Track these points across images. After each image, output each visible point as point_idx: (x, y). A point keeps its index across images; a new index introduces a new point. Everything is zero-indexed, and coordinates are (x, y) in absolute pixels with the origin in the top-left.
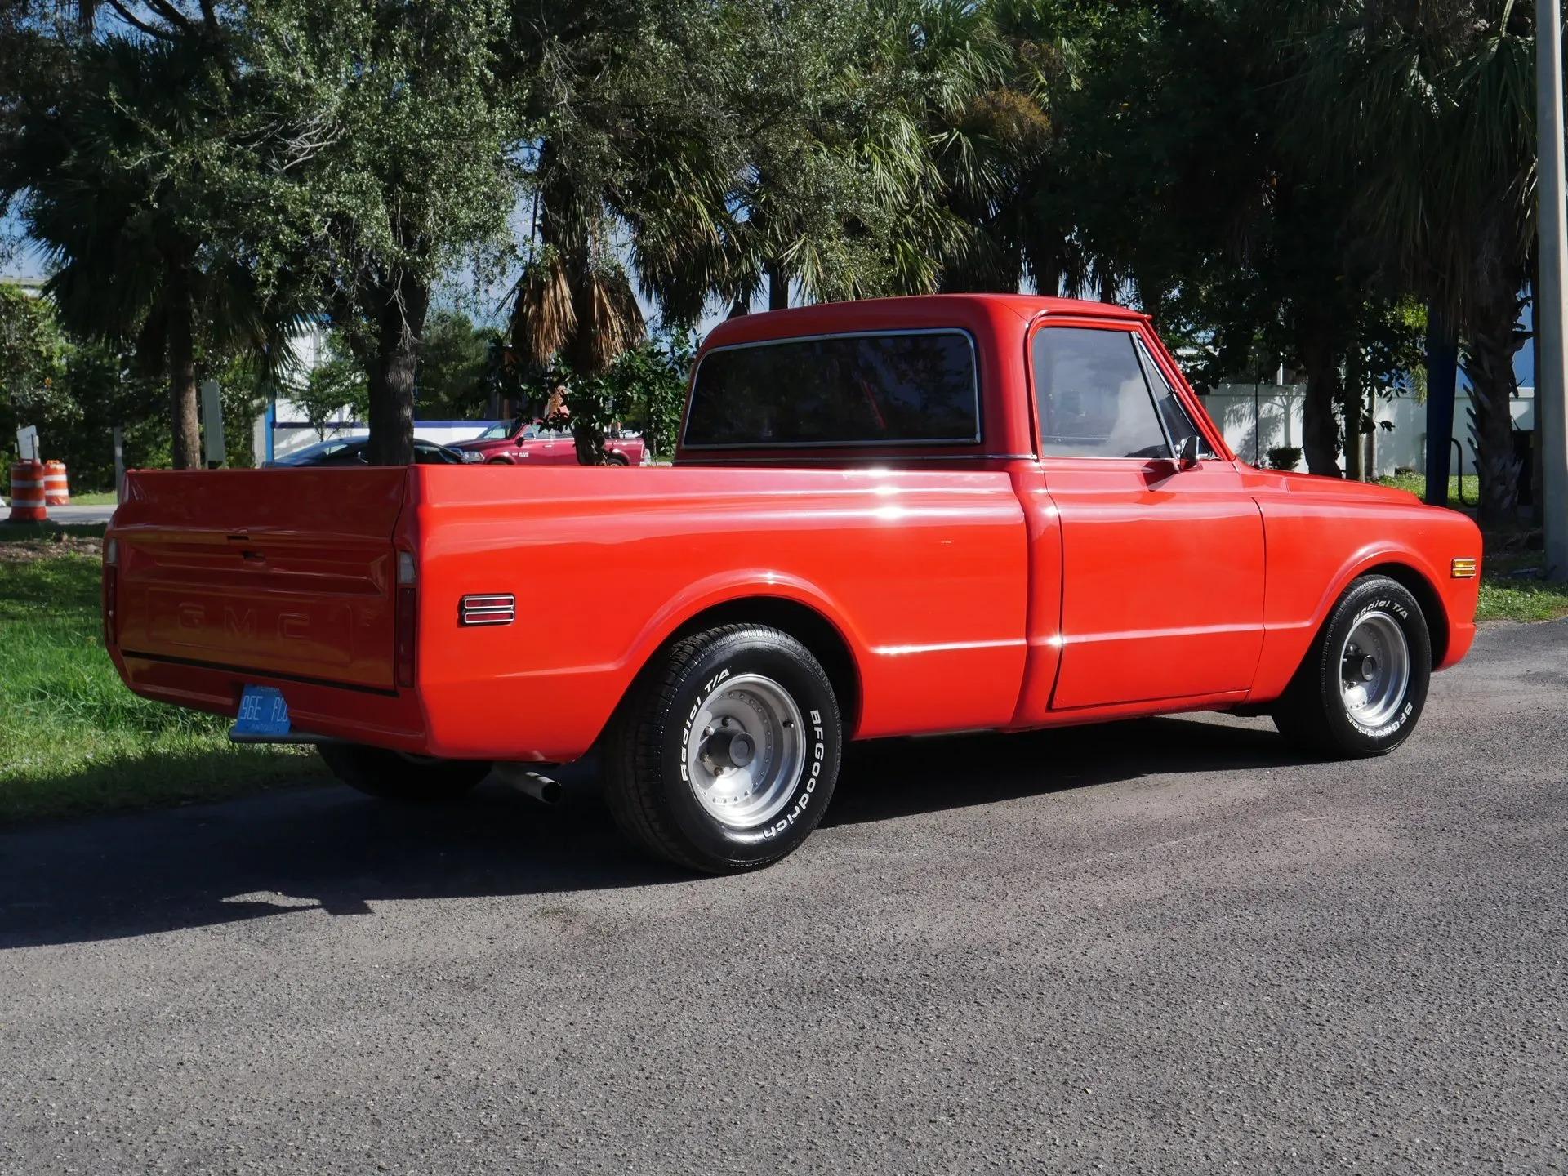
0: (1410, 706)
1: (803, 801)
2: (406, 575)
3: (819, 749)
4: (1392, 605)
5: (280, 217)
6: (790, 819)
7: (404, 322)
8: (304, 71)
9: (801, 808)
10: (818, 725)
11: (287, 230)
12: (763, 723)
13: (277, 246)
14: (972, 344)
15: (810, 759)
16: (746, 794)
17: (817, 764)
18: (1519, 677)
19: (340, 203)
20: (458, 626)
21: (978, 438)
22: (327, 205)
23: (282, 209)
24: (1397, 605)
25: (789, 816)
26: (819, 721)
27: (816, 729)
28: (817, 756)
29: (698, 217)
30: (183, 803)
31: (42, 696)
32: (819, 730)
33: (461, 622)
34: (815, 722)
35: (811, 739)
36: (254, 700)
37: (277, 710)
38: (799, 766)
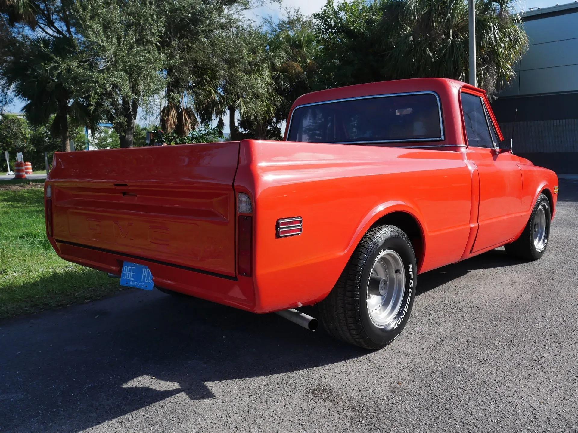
0: (546, 239)
1: (406, 308)
2: (244, 208)
3: (411, 283)
4: (545, 204)
5: (97, 84)
7: (133, 119)
8: (102, 40)
9: (405, 312)
10: (411, 271)
11: (99, 88)
12: (385, 271)
13: (96, 93)
14: (437, 98)
15: (407, 287)
16: (379, 306)
17: (410, 290)
19: (115, 80)
20: (276, 238)
22: (111, 81)
23: (97, 82)
25: (401, 317)
28: (410, 286)
30: (86, 301)
31: (23, 237)
32: (411, 273)
33: (277, 236)
34: (410, 270)
35: (408, 278)
36: (130, 269)
37: (145, 276)
38: (403, 291)
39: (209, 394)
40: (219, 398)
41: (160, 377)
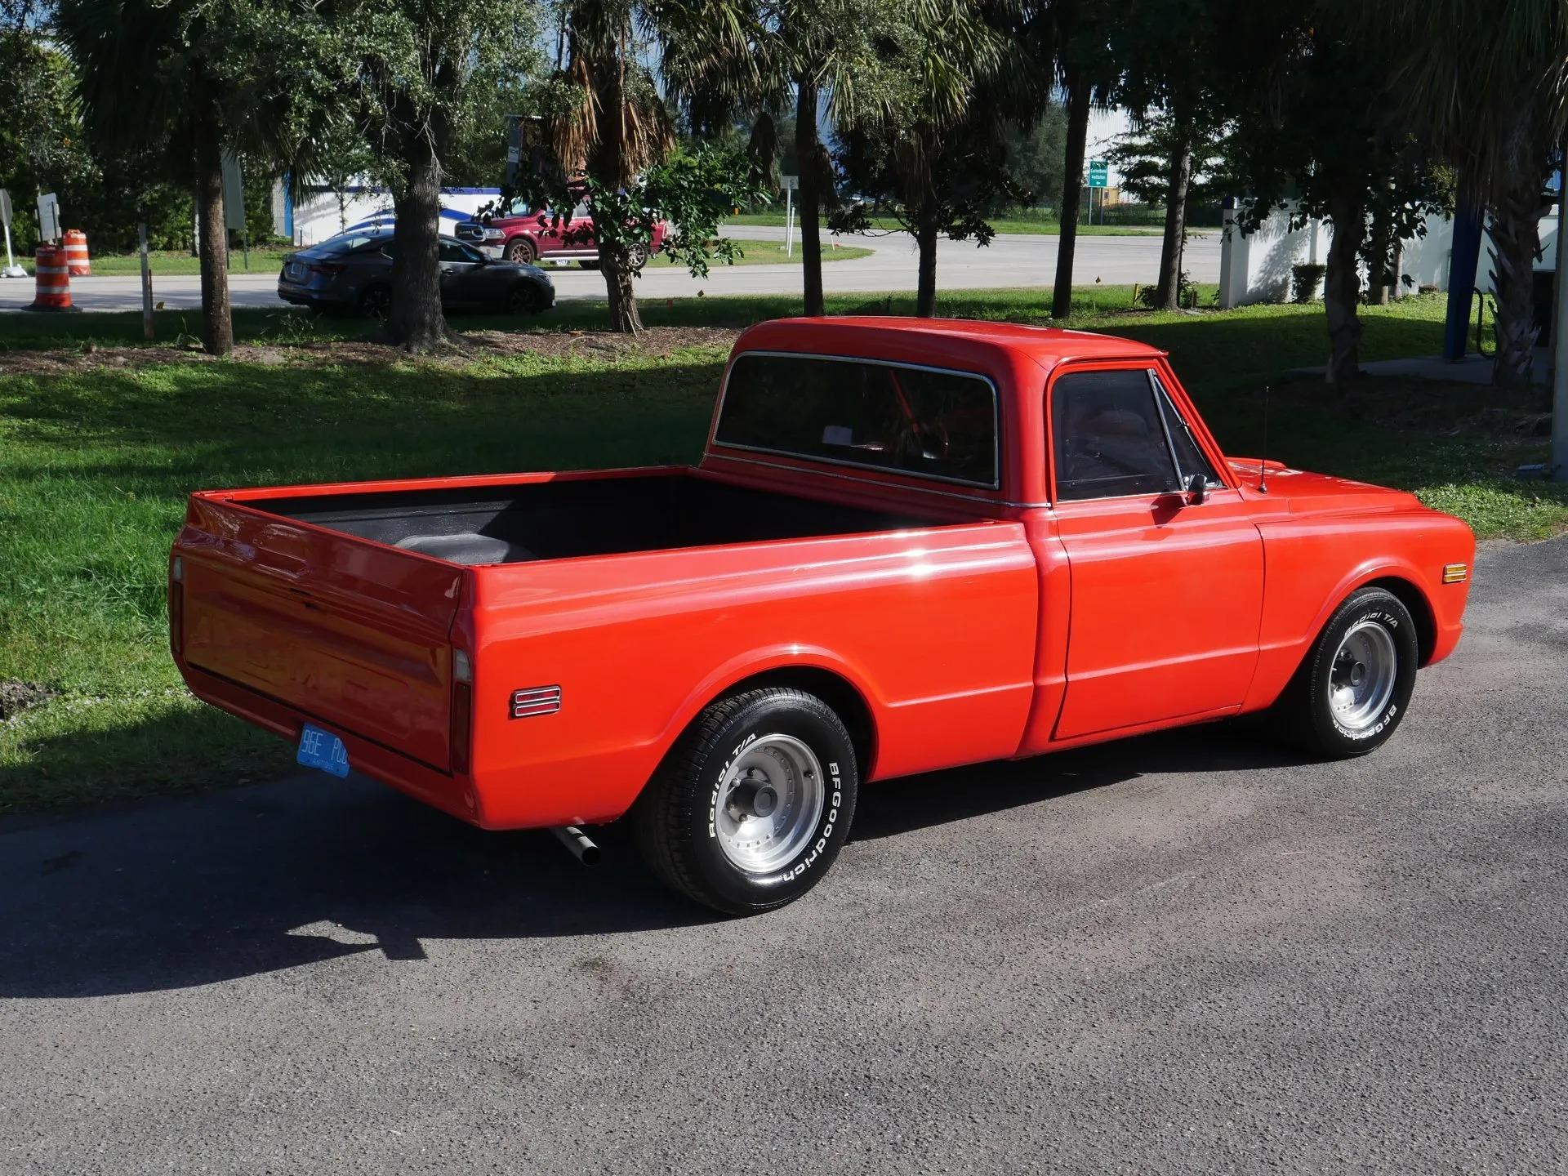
0: (1394, 708)
1: (820, 846)
2: (462, 673)
3: (837, 798)
4: (1383, 616)
5: (312, 61)
6: (808, 863)
7: (434, 156)
9: (817, 851)
10: (836, 776)
11: (319, 76)
12: (785, 771)
13: (309, 91)
14: (993, 389)
15: (828, 806)
16: (768, 838)
17: (834, 811)
18: (1507, 631)
20: (509, 719)
21: (996, 484)
22: (359, 48)
23: (314, 54)
24: (1387, 616)
25: (807, 860)
26: (837, 773)
27: (835, 780)
28: (834, 804)
29: (728, 28)
30: (242, 781)
32: (837, 780)
33: (512, 715)
34: (833, 773)
35: (829, 788)
36: (315, 736)
37: (337, 750)
38: (817, 813)
39: (419, 954)
40: (432, 961)
41: (350, 925)
